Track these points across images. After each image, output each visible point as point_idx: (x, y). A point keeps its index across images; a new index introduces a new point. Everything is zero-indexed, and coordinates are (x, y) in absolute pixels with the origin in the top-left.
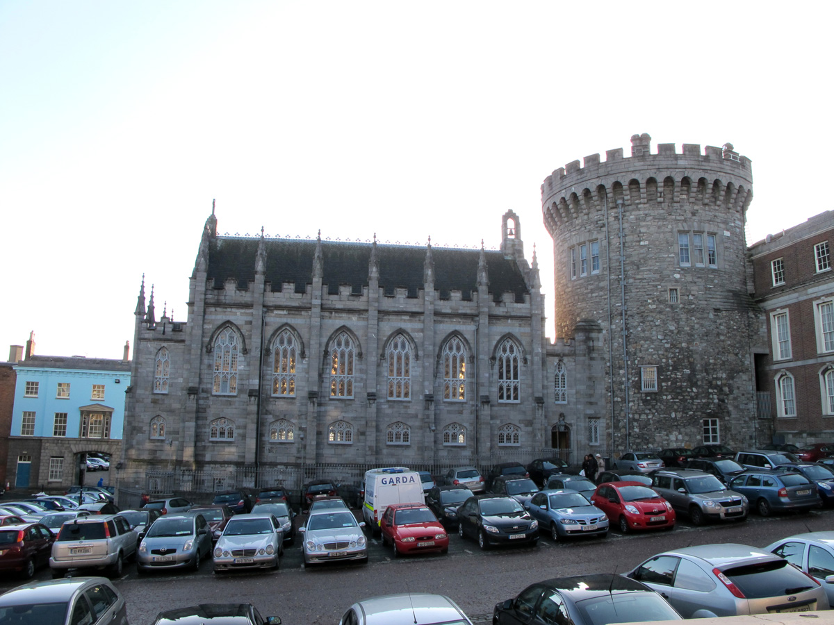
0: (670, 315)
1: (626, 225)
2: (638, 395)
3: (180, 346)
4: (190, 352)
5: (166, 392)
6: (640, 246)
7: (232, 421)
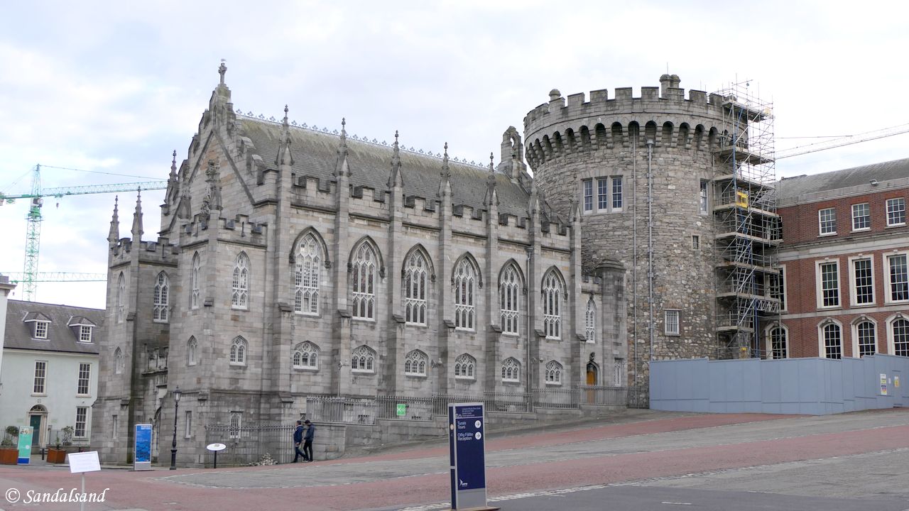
0: (692, 260)
1: (655, 167)
2: (663, 338)
3: (260, 252)
4: (276, 260)
5: (244, 307)
6: (667, 189)
7: (315, 346)
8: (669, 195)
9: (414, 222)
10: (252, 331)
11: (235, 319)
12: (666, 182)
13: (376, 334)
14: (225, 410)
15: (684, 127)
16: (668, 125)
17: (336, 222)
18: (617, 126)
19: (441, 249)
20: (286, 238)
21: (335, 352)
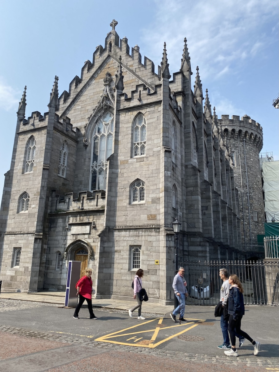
0: (259, 191)
1: (246, 150)
2: (253, 222)
3: (179, 126)
6: (250, 160)
8: (251, 163)
10: (178, 182)
11: (173, 169)
12: (250, 157)
18: (233, 131)
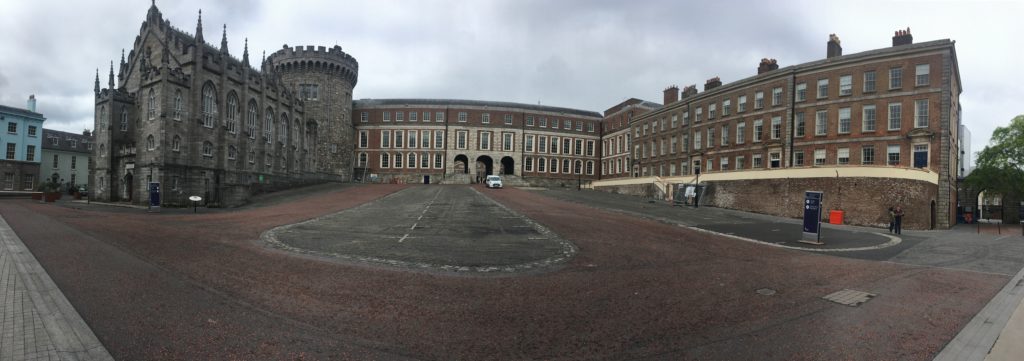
0: (342, 124)
1: (331, 83)
2: (330, 154)
3: (187, 90)
4: (194, 96)
5: (179, 120)
7: (211, 144)
9: (252, 86)
10: (183, 133)
11: (175, 125)
13: (236, 140)
14: (170, 175)
15: (344, 68)
16: (338, 67)
17: (221, 81)
18: (318, 63)
19: (261, 102)
20: (200, 83)
21: (220, 148)
